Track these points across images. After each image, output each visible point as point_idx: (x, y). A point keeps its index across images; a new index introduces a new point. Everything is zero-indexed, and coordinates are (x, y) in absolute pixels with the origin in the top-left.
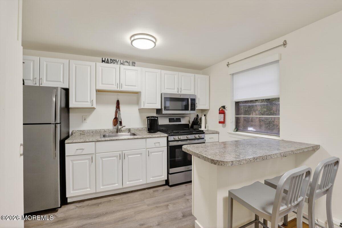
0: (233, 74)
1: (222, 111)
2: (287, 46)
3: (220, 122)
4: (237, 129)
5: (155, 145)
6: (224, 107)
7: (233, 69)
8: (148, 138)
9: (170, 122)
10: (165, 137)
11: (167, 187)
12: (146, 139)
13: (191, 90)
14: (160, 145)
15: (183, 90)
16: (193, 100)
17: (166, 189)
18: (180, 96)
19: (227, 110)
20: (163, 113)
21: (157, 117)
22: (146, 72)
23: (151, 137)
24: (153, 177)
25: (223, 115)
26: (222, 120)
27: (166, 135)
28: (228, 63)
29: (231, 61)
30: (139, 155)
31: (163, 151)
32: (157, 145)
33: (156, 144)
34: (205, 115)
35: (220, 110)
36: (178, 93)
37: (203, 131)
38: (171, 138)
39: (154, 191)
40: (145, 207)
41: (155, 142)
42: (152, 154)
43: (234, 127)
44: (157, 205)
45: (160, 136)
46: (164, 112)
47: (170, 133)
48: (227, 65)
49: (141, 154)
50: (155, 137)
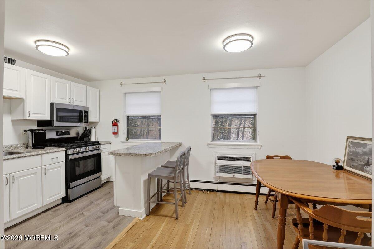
0: (125, 93)
1: (115, 123)
2: (166, 83)
3: (113, 133)
4: (128, 138)
5: (52, 161)
6: (117, 120)
7: (126, 89)
8: (44, 154)
9: (57, 135)
10: (63, 151)
11: (66, 204)
12: (41, 156)
13: (83, 102)
14: (57, 160)
15: (75, 101)
16: (86, 112)
17: (68, 205)
18: (74, 107)
19: (119, 123)
20: (54, 126)
21: (45, 131)
22: (32, 75)
23: (47, 153)
24: (50, 197)
25: (116, 127)
26: (116, 131)
27: (64, 149)
28: (121, 82)
29: (124, 81)
30: (33, 175)
31: (60, 167)
32: (55, 160)
33: (53, 159)
34: (94, 127)
35: (113, 122)
36: (69, 104)
37: (98, 142)
38: (70, 151)
39: (54, 211)
40: (57, 225)
41: (52, 158)
42: (49, 171)
43: (126, 137)
44: (71, 218)
45: (57, 150)
46: (56, 124)
47: (69, 147)
48: (121, 84)
49: (35, 173)
50: (53, 152)
